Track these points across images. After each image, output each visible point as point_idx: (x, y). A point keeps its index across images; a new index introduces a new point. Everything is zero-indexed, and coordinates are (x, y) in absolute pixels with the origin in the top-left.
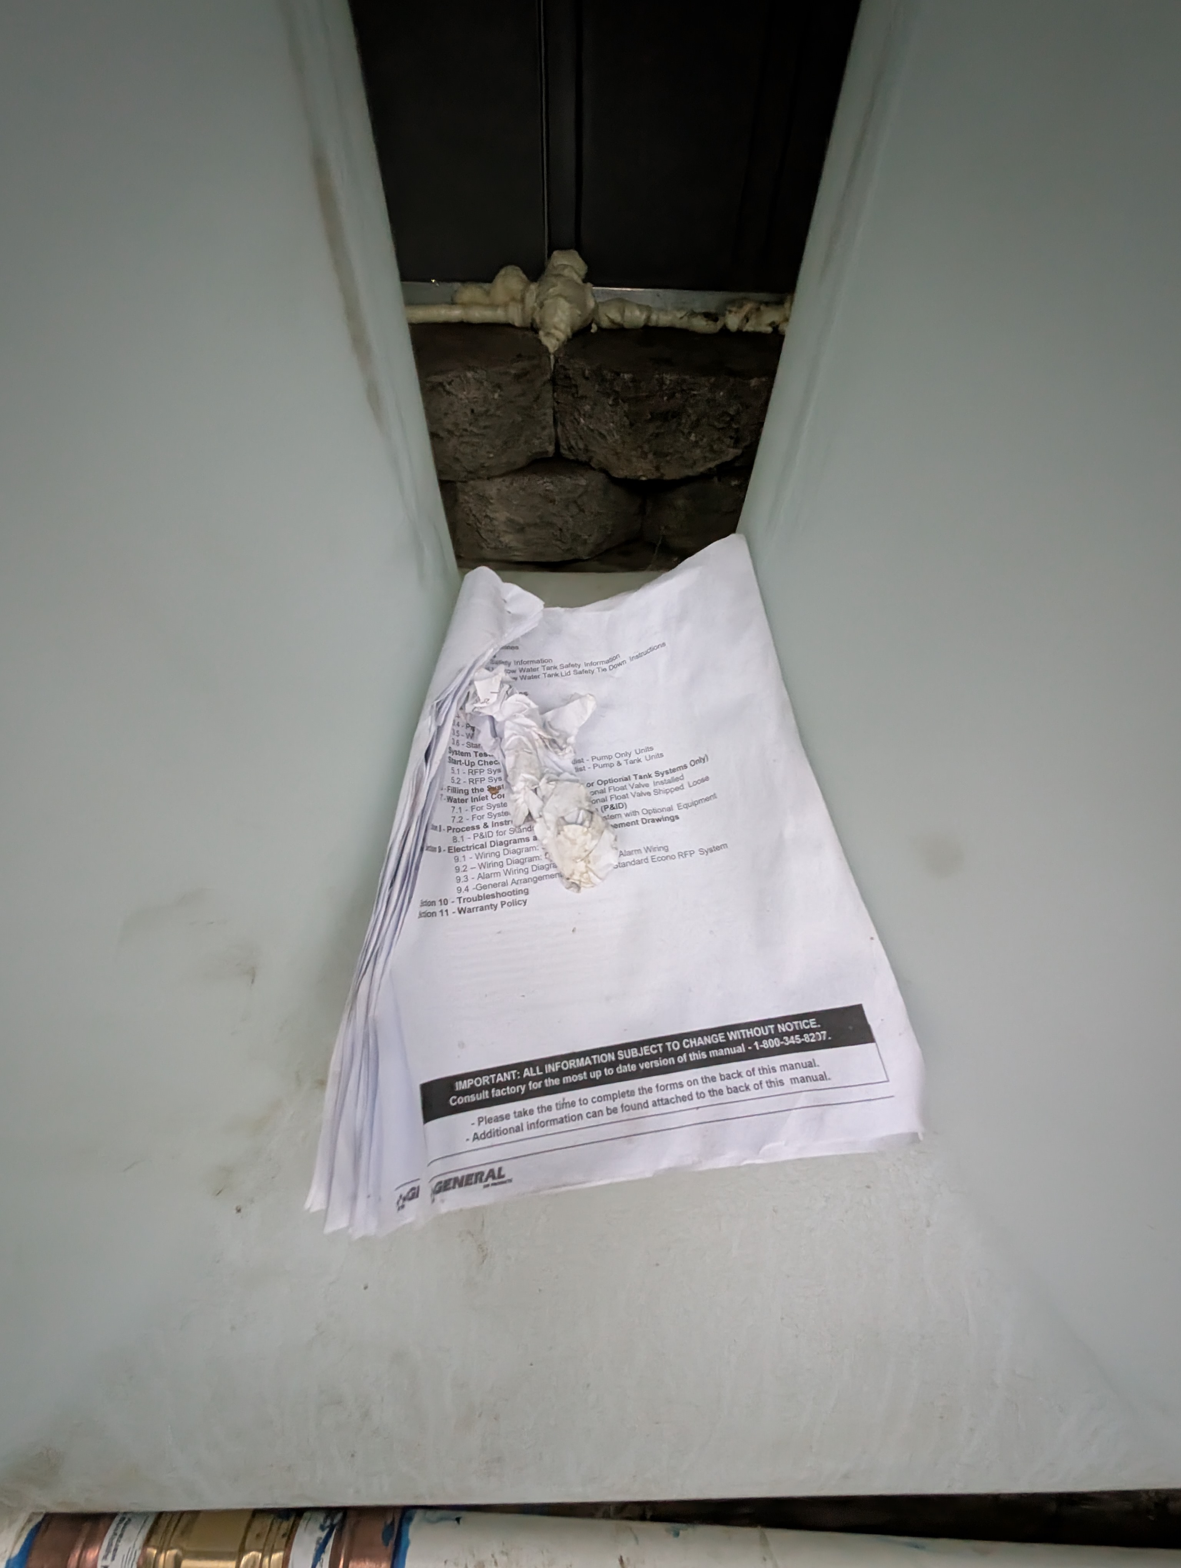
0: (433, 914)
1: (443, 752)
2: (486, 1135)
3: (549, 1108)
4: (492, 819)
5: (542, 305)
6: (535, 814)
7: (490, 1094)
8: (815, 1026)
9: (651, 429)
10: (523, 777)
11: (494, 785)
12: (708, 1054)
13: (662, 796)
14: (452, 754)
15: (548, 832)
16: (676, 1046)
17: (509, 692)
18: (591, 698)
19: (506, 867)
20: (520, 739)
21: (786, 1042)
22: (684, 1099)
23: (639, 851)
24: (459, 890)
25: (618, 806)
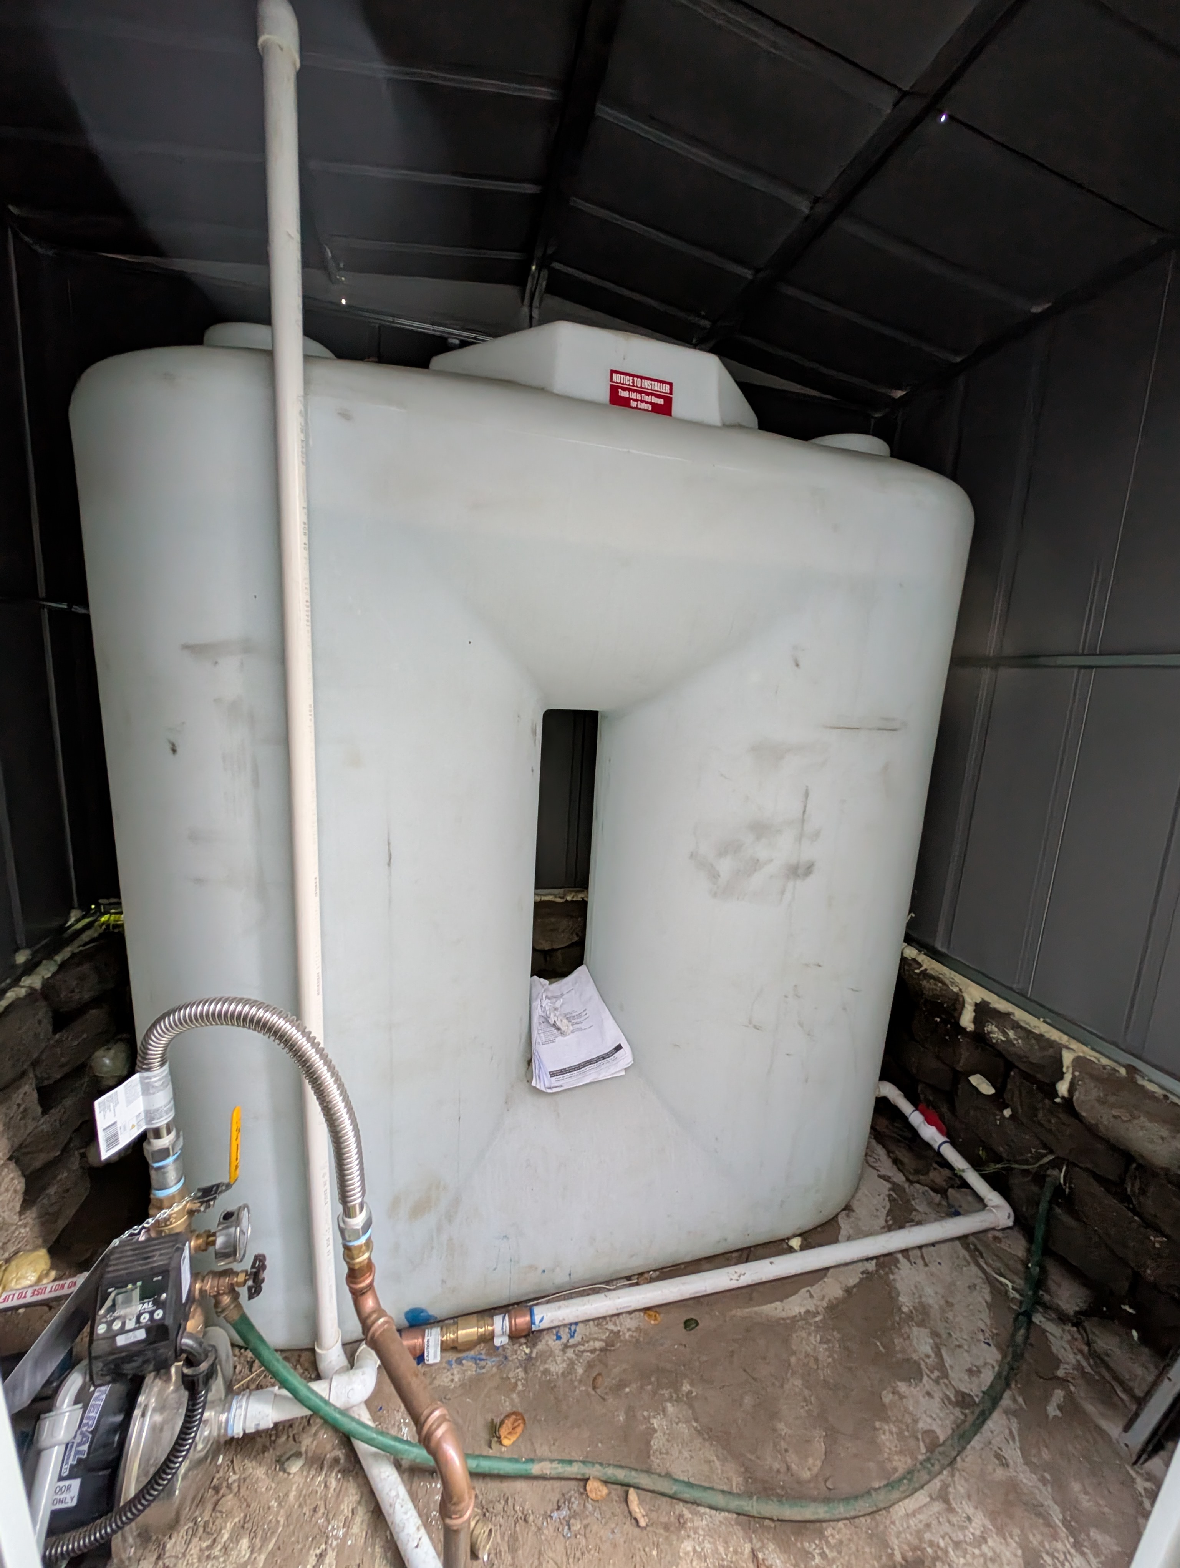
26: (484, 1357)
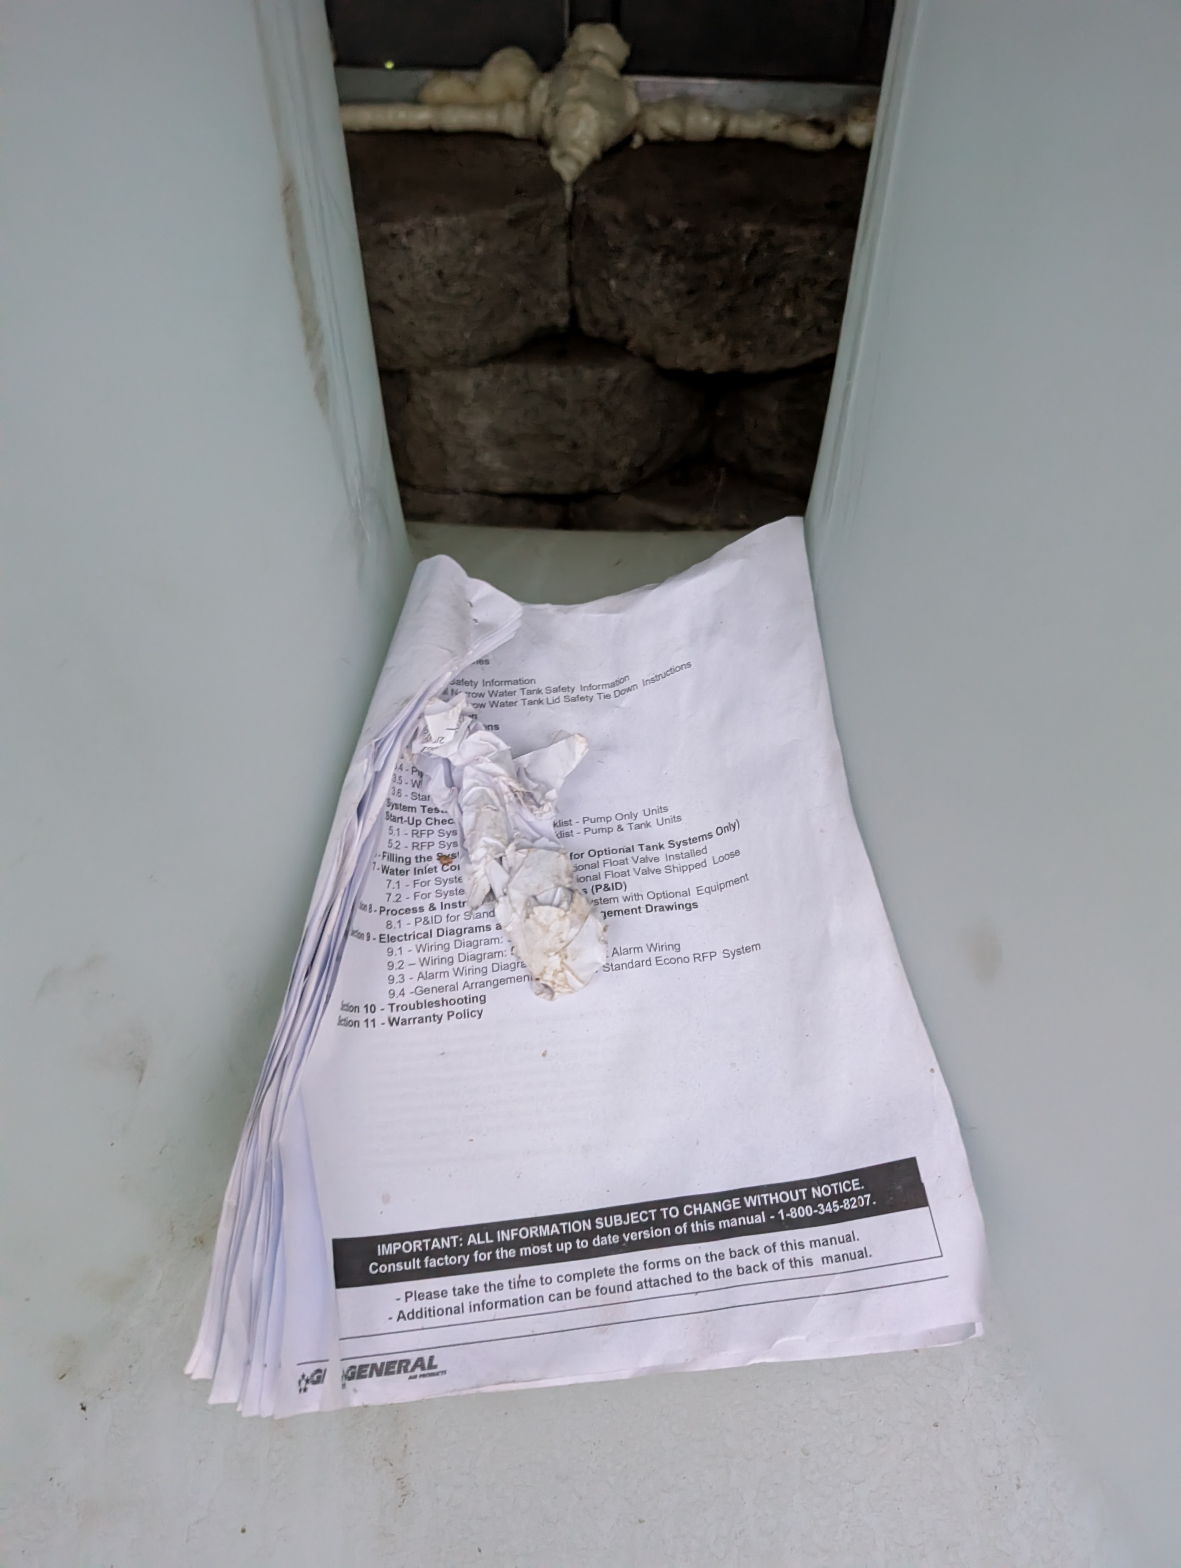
0: (356, 1023)
1: (381, 806)
2: (413, 1315)
3: (500, 1287)
4: (441, 899)
5: (555, 112)
6: (498, 892)
7: (422, 1264)
8: (859, 1188)
9: (722, 298)
10: (485, 841)
11: (446, 852)
12: (717, 1225)
13: (677, 874)
14: (391, 807)
15: (514, 915)
16: (674, 1212)
17: (471, 728)
18: (581, 739)
19: (456, 965)
20: (484, 791)
21: (822, 1211)
22: (679, 1280)
23: (639, 949)
24: (392, 994)
25: (615, 886)
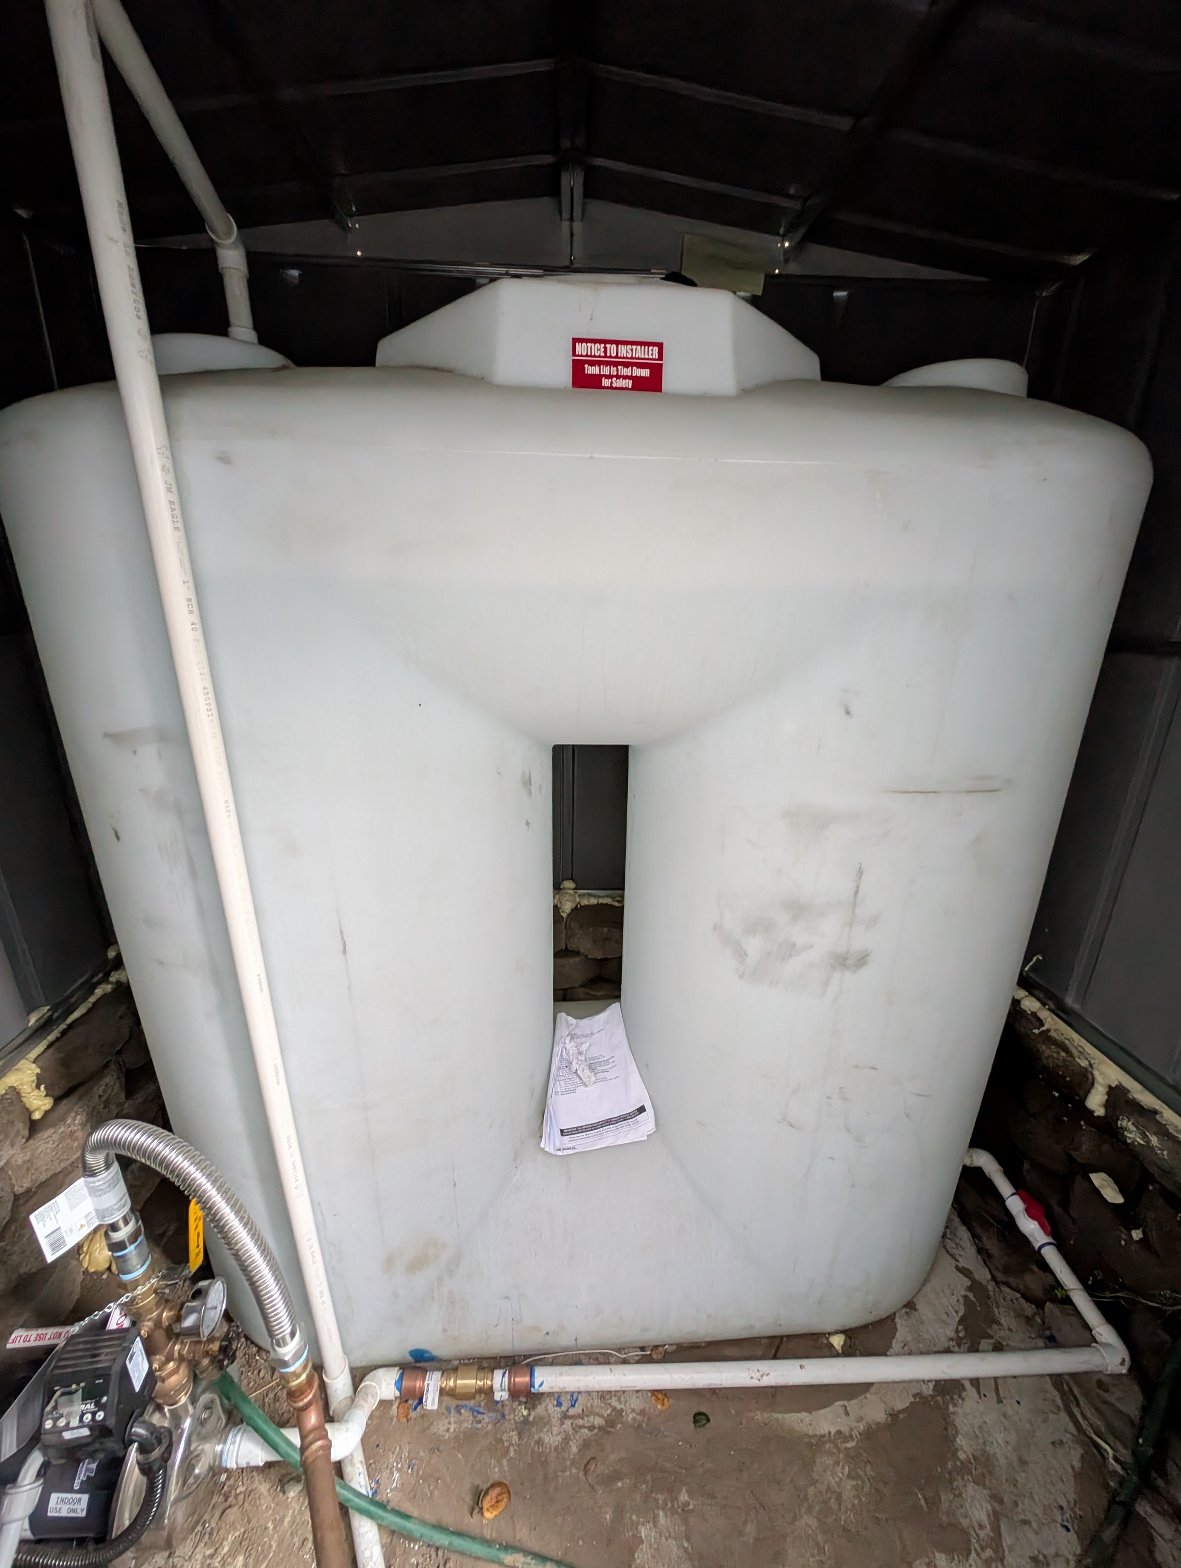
5: (561, 902)
8: (636, 1112)
9: (601, 943)
13: (605, 1066)
17: (570, 1042)
18: (588, 1043)
23: (601, 1079)
25: (596, 1068)
26: (482, 1410)
